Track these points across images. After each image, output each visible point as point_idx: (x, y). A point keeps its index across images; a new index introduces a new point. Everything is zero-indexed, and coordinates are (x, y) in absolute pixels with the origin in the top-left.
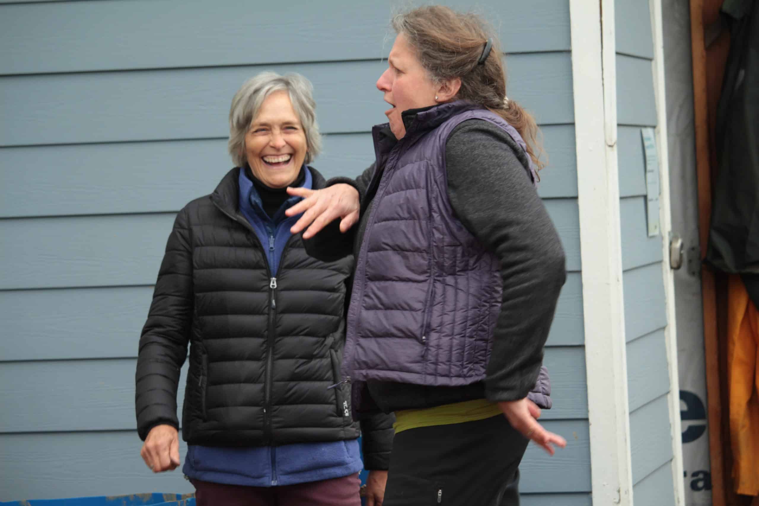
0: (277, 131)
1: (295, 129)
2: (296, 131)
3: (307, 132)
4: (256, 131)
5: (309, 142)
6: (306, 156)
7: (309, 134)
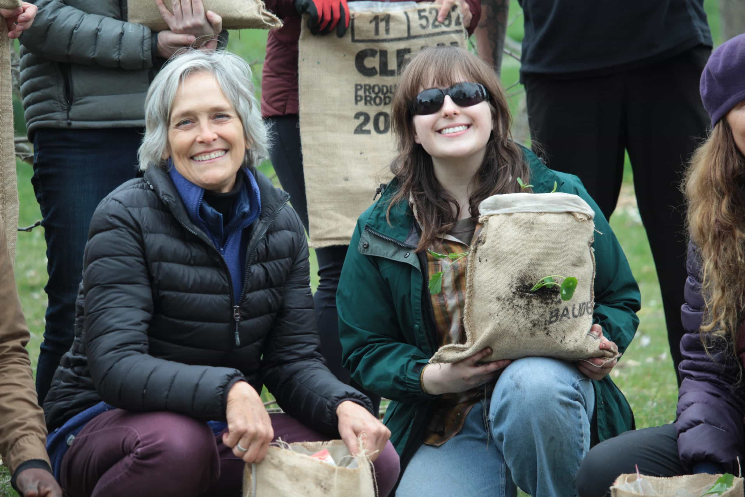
0: (204, 121)
1: (228, 116)
2: (231, 120)
3: (244, 120)
4: (178, 125)
5: (248, 134)
6: (245, 156)
7: (247, 123)
